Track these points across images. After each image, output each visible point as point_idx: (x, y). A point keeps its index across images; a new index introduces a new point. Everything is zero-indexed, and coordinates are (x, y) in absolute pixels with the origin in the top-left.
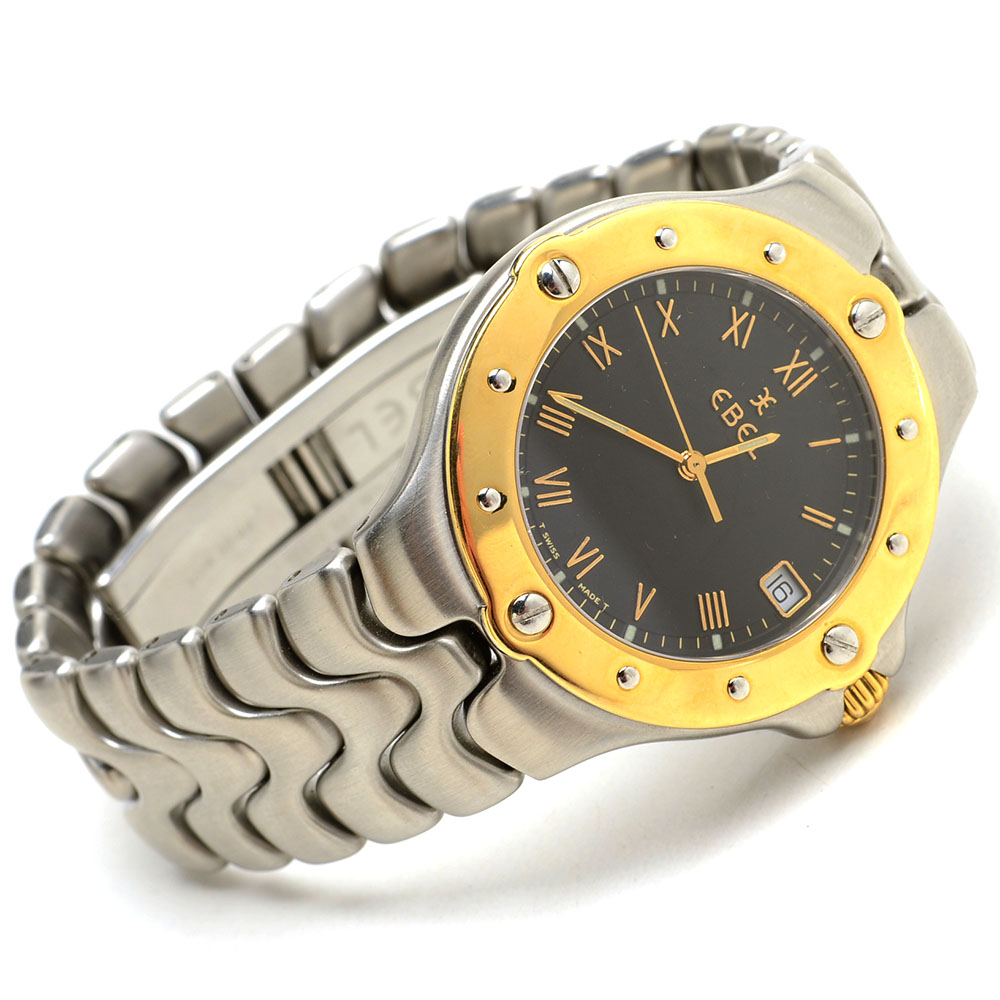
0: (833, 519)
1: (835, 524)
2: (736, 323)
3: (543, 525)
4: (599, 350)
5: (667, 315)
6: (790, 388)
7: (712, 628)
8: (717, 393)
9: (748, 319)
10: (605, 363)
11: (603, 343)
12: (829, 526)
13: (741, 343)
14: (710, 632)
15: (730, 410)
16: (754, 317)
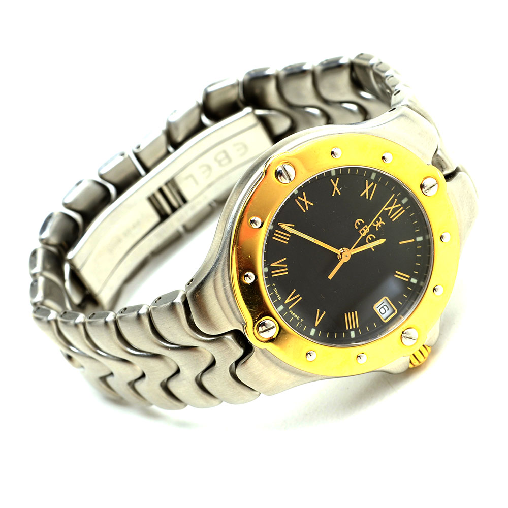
0: (408, 277)
1: (410, 279)
2: (368, 188)
3: (274, 285)
4: (303, 203)
5: (335, 186)
6: (391, 218)
7: (351, 328)
8: (357, 221)
9: (374, 186)
10: (305, 209)
11: (305, 200)
12: (407, 280)
13: (369, 197)
14: (350, 330)
15: (363, 229)
16: (376, 185)
